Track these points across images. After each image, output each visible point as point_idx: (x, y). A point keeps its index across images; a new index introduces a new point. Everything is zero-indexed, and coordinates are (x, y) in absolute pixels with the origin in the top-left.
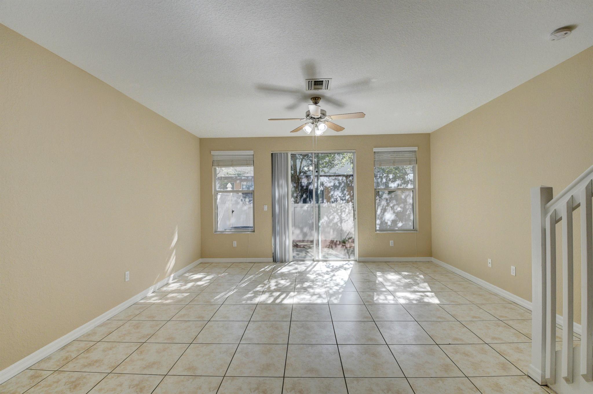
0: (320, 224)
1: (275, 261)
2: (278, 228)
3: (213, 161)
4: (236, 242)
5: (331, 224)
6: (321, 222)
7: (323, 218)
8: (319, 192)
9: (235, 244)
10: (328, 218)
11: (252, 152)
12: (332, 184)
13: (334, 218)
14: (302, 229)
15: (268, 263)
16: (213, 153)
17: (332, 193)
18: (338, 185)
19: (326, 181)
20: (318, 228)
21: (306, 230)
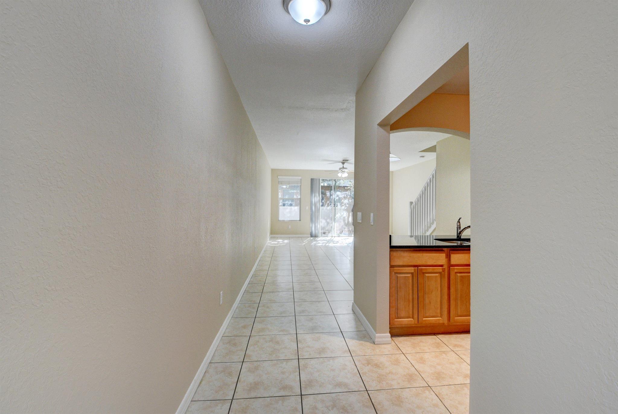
0: (335, 217)
1: (312, 236)
2: (313, 219)
3: (279, 181)
4: (290, 226)
5: (342, 218)
6: (337, 216)
7: (337, 213)
8: (336, 200)
9: (290, 227)
10: (341, 214)
11: (300, 178)
12: (343, 196)
13: (344, 214)
14: (326, 220)
15: (308, 237)
16: (279, 177)
17: (343, 201)
18: (346, 196)
19: (339, 194)
20: (335, 219)
21: (328, 220)
